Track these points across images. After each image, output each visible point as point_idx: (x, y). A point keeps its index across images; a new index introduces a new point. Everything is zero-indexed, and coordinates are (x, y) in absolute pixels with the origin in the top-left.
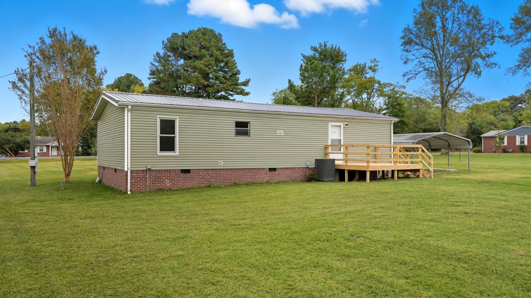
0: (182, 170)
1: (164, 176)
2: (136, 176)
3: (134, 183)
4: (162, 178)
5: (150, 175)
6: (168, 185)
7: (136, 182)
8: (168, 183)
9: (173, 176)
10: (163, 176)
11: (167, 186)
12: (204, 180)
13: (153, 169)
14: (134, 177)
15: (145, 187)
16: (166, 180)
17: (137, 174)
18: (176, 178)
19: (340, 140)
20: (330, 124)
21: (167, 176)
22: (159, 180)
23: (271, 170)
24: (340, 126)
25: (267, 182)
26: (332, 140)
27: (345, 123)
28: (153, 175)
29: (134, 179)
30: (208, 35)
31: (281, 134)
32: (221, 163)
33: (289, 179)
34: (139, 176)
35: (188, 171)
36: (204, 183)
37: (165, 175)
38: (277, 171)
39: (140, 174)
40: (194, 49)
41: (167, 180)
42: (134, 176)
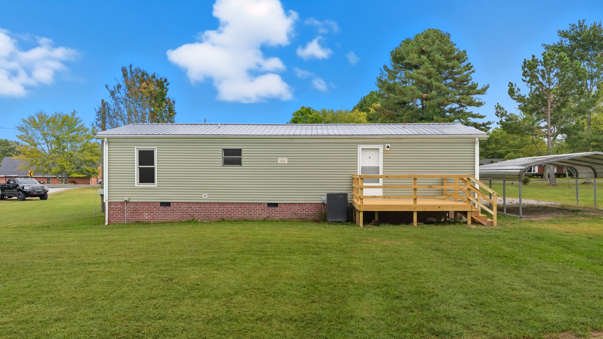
0: (161, 203)
1: (143, 209)
2: (115, 207)
3: (113, 214)
4: (140, 211)
5: (128, 207)
6: (147, 218)
7: (115, 214)
8: (146, 216)
9: (152, 209)
10: (141, 209)
11: (145, 219)
12: (186, 214)
13: (131, 201)
14: (112, 209)
15: (123, 219)
16: (144, 213)
17: (115, 206)
18: (155, 211)
19: (378, 168)
20: (361, 148)
21: (146, 209)
22: (137, 212)
23: (270, 205)
24: (379, 149)
25: (265, 219)
26: (363, 169)
27: (387, 145)
28: (131, 207)
29: (113, 211)
30: (431, 36)
31: (285, 161)
32: (205, 196)
33: (295, 217)
34: (118, 207)
35: (168, 204)
36: (186, 218)
37: (143, 207)
38: (278, 207)
39: (118, 206)
40: (412, 57)
41: (146, 212)
42: (112, 207)
